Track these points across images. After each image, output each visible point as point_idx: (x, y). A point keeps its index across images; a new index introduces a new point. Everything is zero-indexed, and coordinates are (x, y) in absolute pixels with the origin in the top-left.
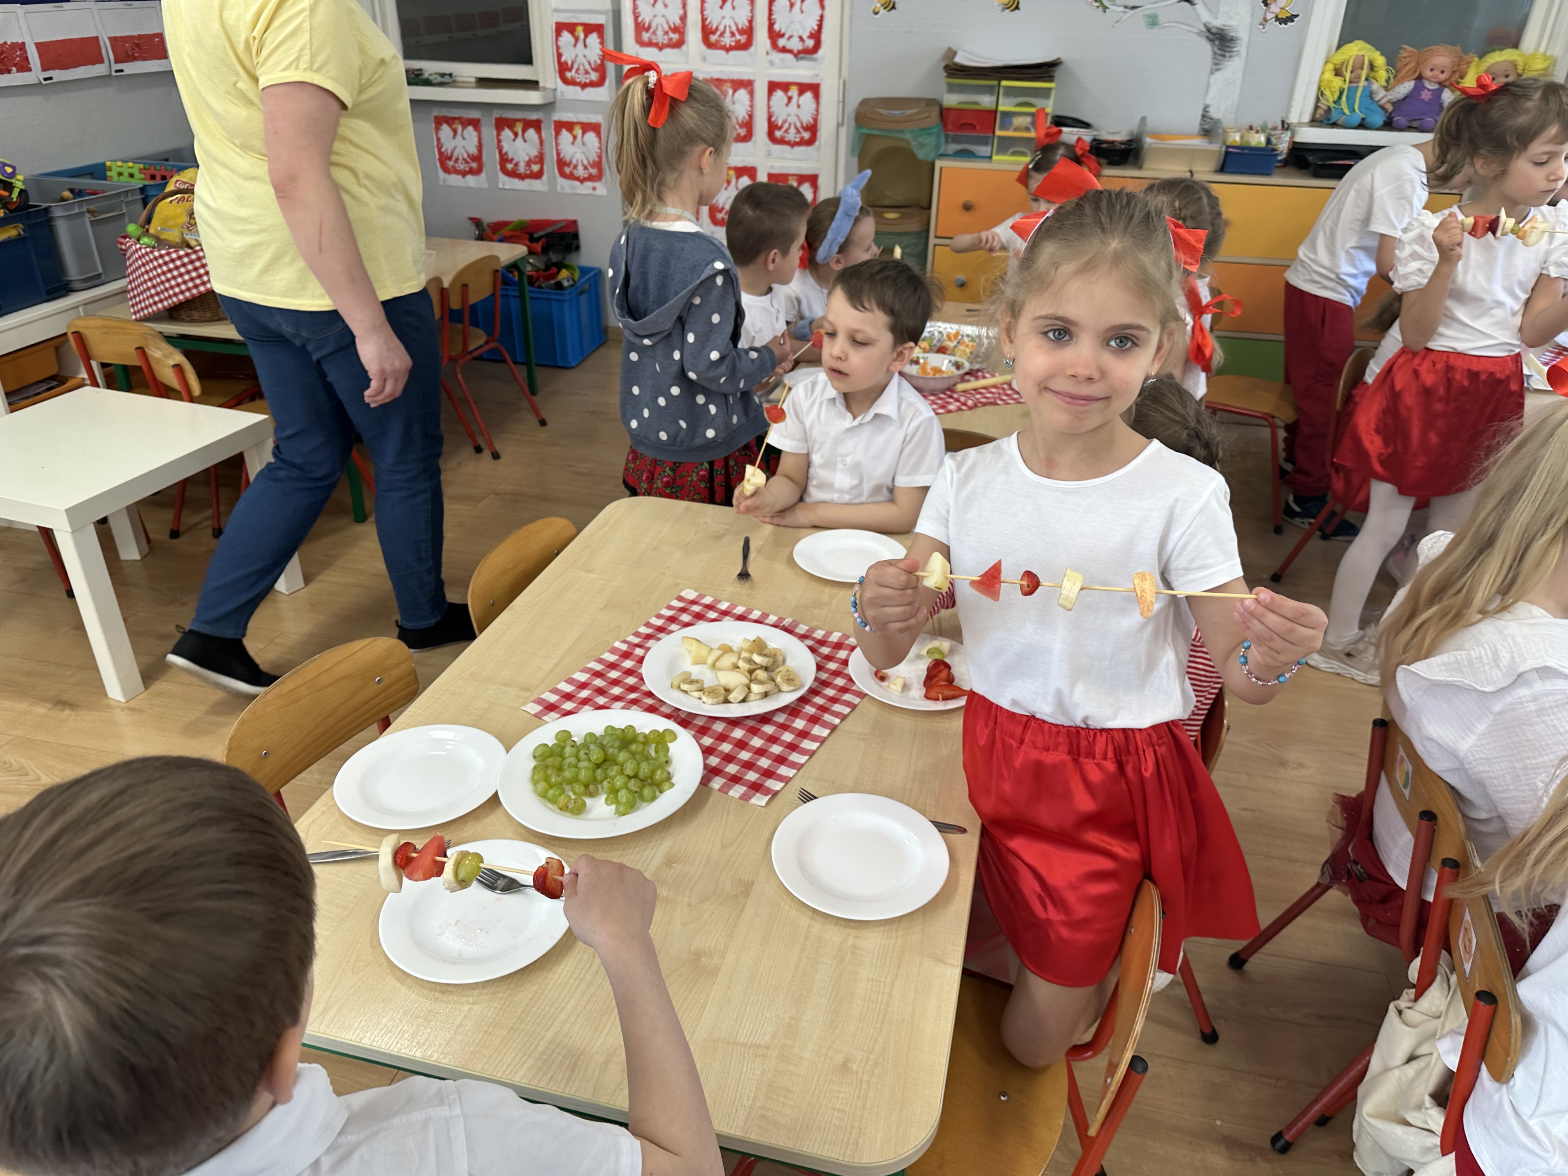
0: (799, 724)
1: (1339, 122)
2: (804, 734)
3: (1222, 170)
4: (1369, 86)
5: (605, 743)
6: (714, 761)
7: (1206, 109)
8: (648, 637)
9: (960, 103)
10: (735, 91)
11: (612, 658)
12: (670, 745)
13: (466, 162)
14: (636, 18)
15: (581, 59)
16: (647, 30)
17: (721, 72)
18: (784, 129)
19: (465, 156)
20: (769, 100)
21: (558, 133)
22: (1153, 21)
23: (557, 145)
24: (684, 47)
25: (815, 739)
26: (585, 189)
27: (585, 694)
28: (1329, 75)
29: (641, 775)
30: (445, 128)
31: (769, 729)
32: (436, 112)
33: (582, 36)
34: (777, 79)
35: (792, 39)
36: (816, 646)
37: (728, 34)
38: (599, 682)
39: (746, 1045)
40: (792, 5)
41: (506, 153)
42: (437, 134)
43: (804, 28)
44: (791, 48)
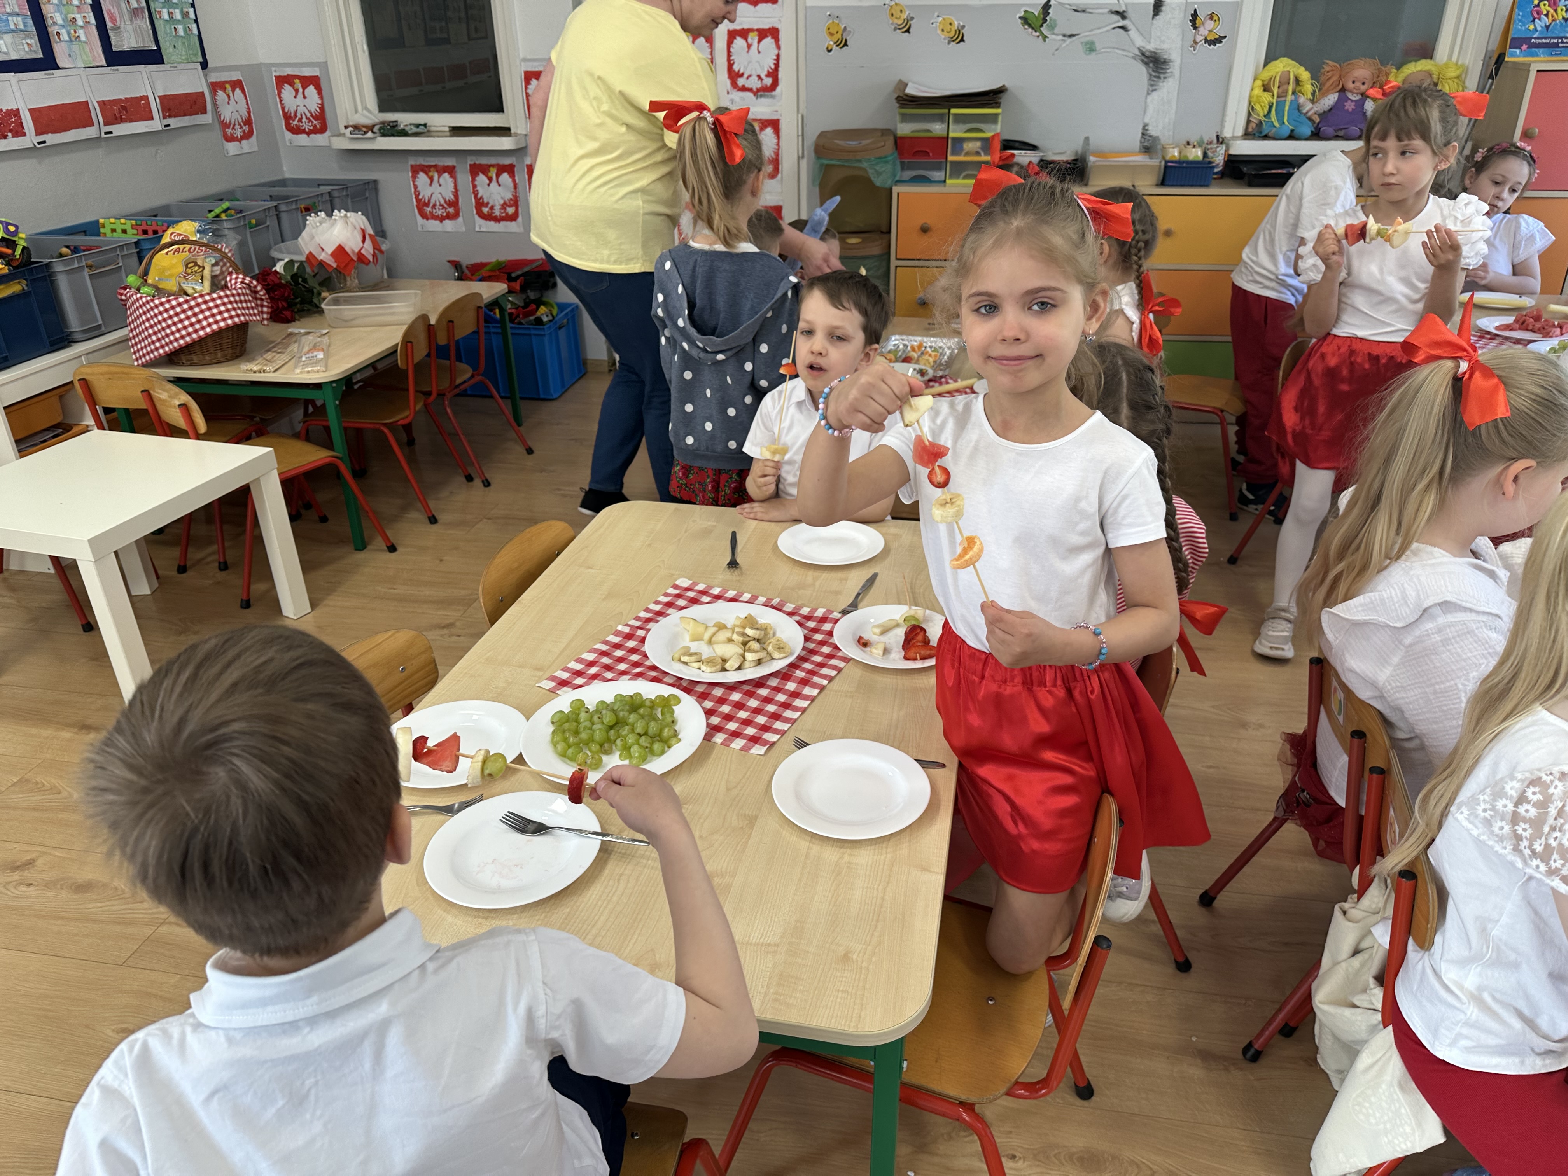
0: (791, 686)
1: (1270, 135)
2: (795, 695)
3: (1163, 183)
4: (1296, 100)
5: (615, 708)
6: (715, 720)
7: (1145, 128)
8: (648, 620)
9: (913, 132)
11: (616, 640)
12: (674, 708)
13: (443, 207)
19: (442, 202)
22: (1090, 48)
25: (806, 698)
27: (593, 670)
28: (1258, 91)
29: (651, 732)
30: (422, 176)
31: (764, 692)
32: (412, 161)
36: (803, 621)
38: (606, 660)
39: (758, 944)
40: (749, 46)
41: (481, 198)
42: (414, 182)
43: (762, 68)
44: (750, 87)
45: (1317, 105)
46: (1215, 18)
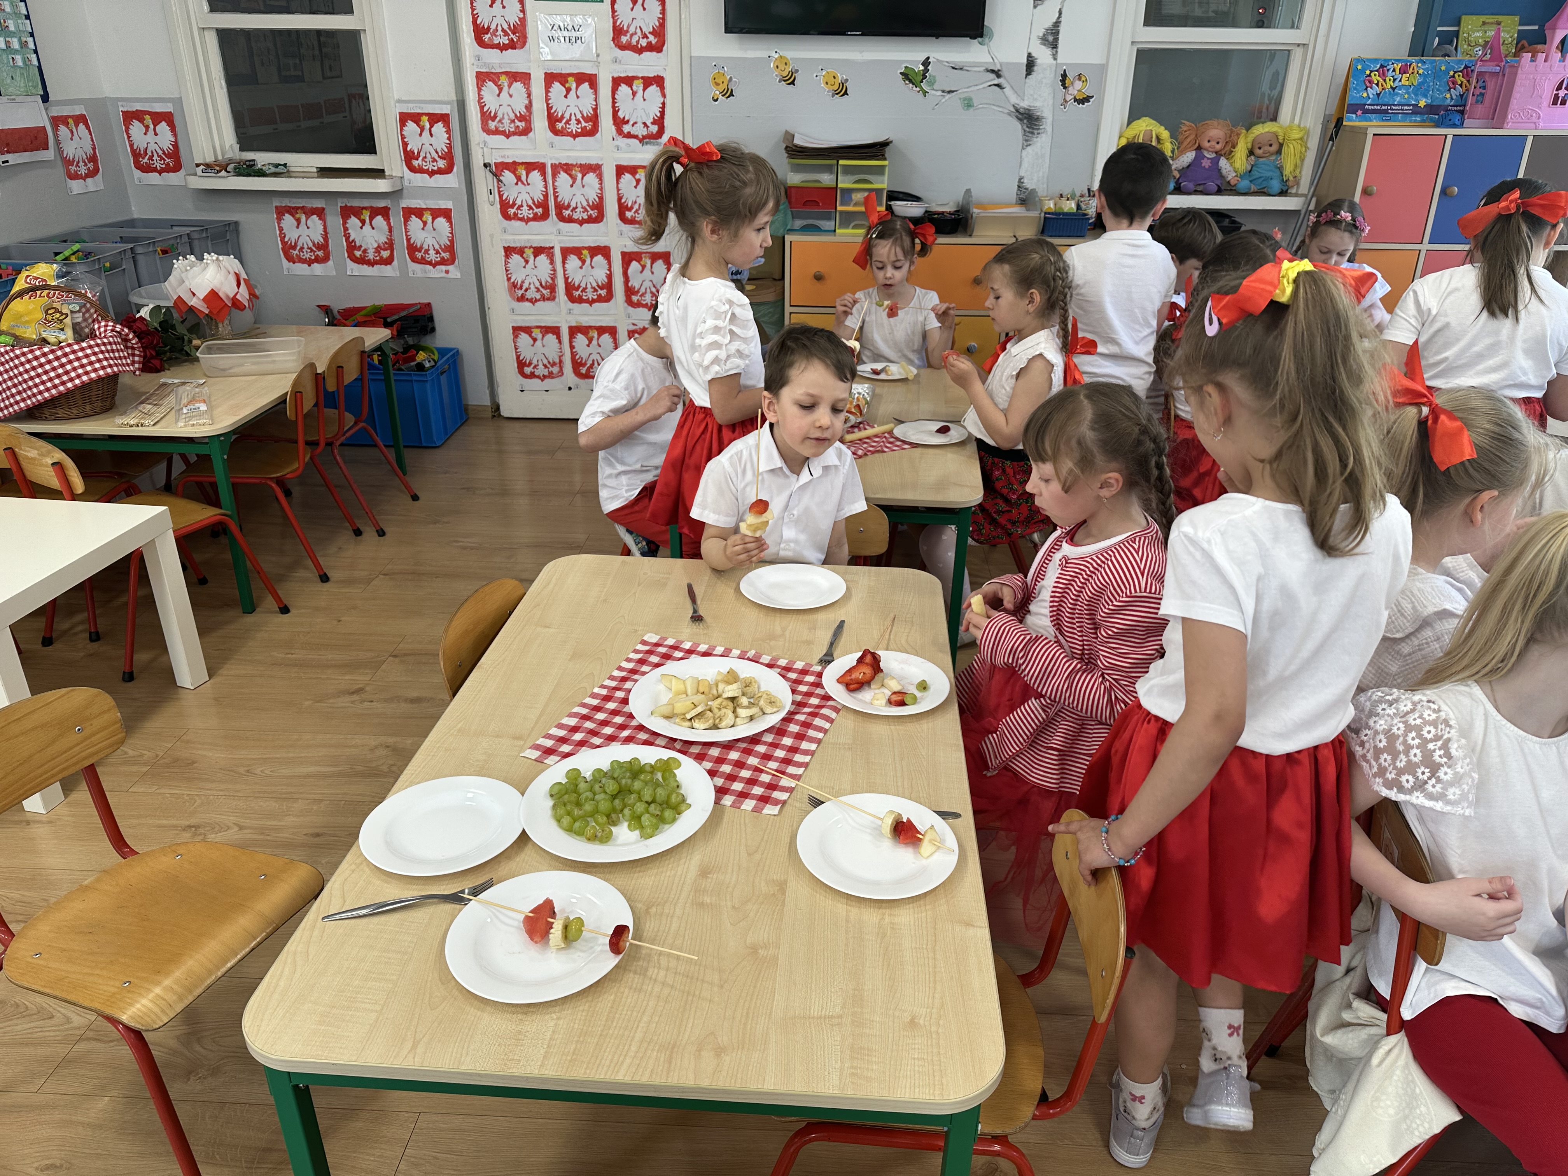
0: (787, 741)
2: (794, 750)
5: (615, 775)
6: (720, 782)
7: (1021, 181)
8: (624, 679)
9: (803, 182)
11: (595, 702)
12: (675, 771)
13: (312, 250)
14: (482, 108)
15: (427, 147)
17: (569, 157)
18: (634, 210)
19: (311, 245)
20: (618, 183)
21: (406, 220)
22: (968, 104)
24: (531, 135)
25: (805, 752)
26: (438, 272)
27: (578, 736)
29: (658, 799)
30: (287, 217)
31: (761, 749)
32: (277, 202)
33: (427, 125)
34: (624, 163)
36: (784, 672)
37: (573, 121)
38: (589, 725)
39: (820, 1017)
40: (634, 94)
41: (353, 241)
42: (279, 224)
43: (648, 115)
44: (636, 134)
45: (1177, 161)
46: (1083, 79)
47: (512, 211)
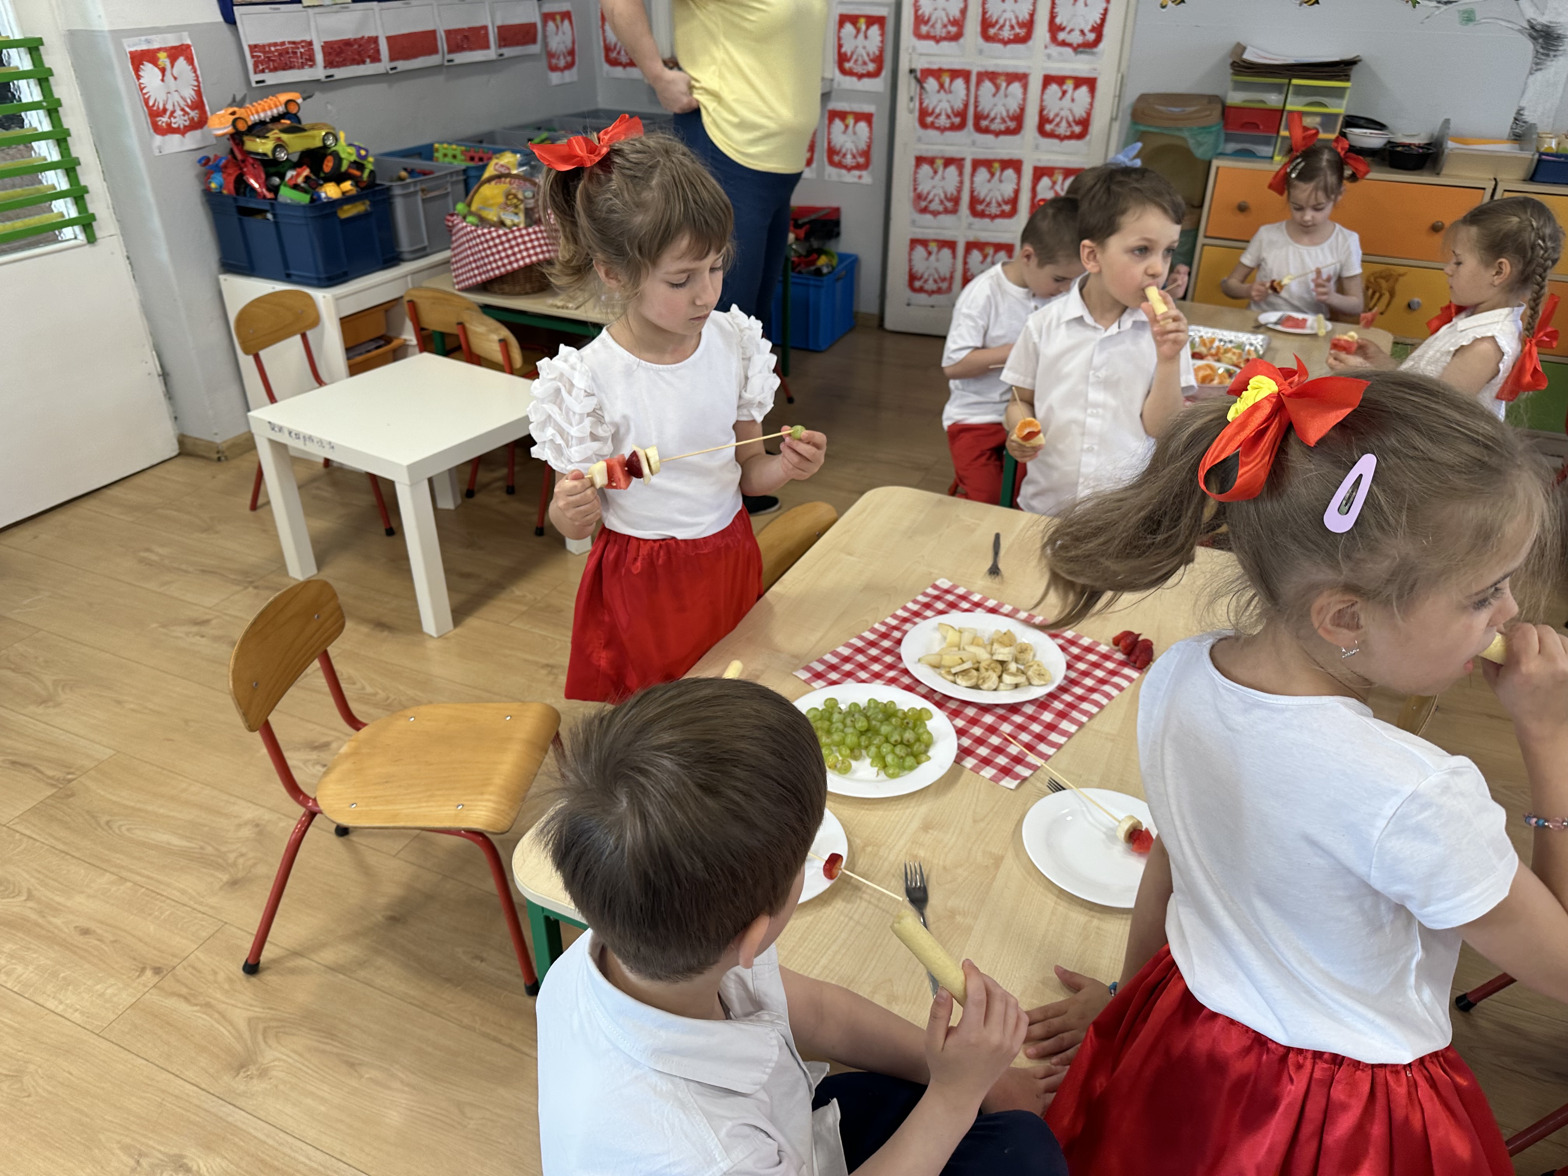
0: (1047, 717)
3: (1533, 178)
5: (868, 714)
6: (966, 742)
7: (1520, 112)
8: (905, 620)
9: (1245, 101)
10: (1009, 84)
11: (872, 637)
12: (926, 722)
14: (916, 11)
15: (861, 51)
16: (926, 23)
17: (996, 65)
18: (1055, 123)
20: (1042, 94)
21: (831, 122)
22: (1469, 17)
23: (829, 133)
24: (962, 41)
25: (1063, 733)
26: (850, 177)
27: (848, 667)
31: (1018, 719)
33: (863, 27)
34: (1053, 73)
35: (1073, 33)
36: (1066, 645)
37: (1007, 27)
38: (861, 658)
43: (1086, 22)
44: (1071, 41)
47: (929, 120)
